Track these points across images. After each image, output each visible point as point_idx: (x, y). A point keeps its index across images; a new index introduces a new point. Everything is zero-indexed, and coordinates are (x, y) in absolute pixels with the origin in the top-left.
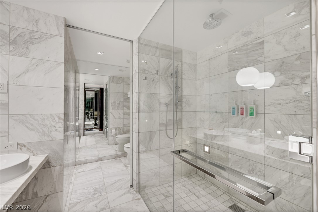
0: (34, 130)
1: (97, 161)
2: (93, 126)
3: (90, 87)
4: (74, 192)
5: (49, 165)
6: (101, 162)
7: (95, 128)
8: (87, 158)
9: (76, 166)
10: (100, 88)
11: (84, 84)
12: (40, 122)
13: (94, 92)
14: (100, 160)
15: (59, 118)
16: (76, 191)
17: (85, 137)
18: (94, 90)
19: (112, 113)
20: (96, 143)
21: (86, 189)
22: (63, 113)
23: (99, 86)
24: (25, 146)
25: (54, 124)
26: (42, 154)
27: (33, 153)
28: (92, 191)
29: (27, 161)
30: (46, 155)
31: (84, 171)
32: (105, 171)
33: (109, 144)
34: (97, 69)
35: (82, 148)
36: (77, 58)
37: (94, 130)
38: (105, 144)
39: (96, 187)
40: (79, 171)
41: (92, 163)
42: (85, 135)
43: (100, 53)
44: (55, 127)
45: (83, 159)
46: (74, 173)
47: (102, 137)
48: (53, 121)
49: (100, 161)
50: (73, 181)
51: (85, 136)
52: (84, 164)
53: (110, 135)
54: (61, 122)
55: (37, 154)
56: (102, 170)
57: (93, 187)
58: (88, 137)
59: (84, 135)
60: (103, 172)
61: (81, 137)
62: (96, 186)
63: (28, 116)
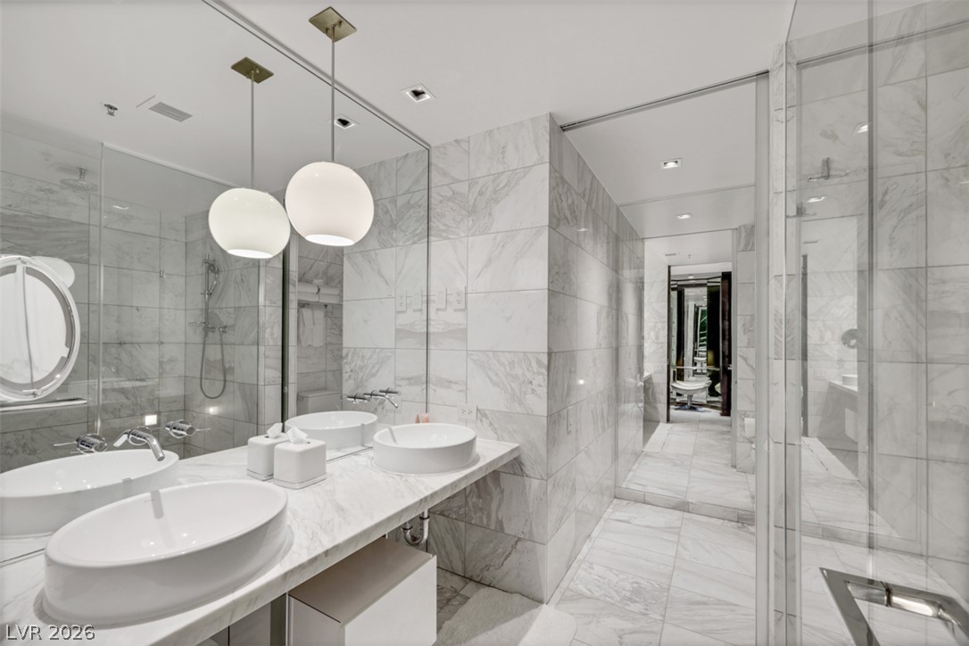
0: (499, 387)
1: (674, 508)
2: (703, 397)
3: (690, 275)
4: (587, 564)
5: (522, 470)
6: (686, 515)
7: (710, 405)
8: (651, 489)
9: (615, 501)
10: (723, 273)
11: (669, 267)
12: (508, 368)
13: (704, 291)
14: (683, 507)
15: (539, 363)
16: (592, 564)
17: (669, 425)
18: (705, 281)
19: (745, 359)
20: (695, 453)
21: (616, 572)
22: (546, 351)
23: (719, 268)
24: (486, 416)
25: (529, 375)
26: (510, 442)
27: (496, 433)
28: (629, 587)
29: (469, 445)
30: (516, 445)
31: (630, 523)
32: (686, 549)
33: (734, 467)
34: (685, 217)
35: (650, 456)
36: (617, 200)
37: (704, 409)
38: (725, 462)
39: (642, 582)
40: (618, 515)
41: (659, 508)
42: (671, 419)
43: (671, 165)
44: (531, 383)
45: (640, 488)
46: (605, 516)
47: (723, 439)
48: (528, 370)
49: (684, 511)
50: (595, 534)
51: (673, 422)
52: (636, 501)
53: (738, 434)
54: (542, 374)
55: (503, 440)
56: (678, 542)
57: (634, 580)
58: (677, 427)
59: (668, 420)
60: (680, 547)
61: (661, 424)
62: (643, 579)
63: (491, 354)
